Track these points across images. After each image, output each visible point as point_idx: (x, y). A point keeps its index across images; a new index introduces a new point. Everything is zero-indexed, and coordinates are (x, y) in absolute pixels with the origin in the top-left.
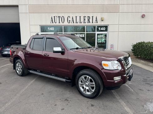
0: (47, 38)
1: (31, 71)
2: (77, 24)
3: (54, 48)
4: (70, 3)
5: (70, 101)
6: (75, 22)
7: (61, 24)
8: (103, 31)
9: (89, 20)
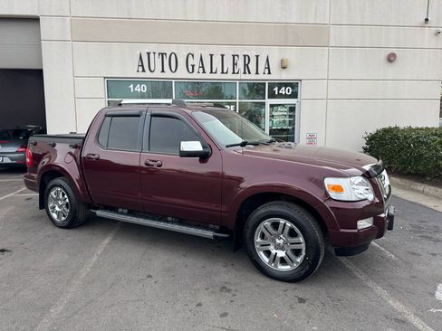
0: (152, 116)
1: (99, 213)
2: (213, 76)
3: (183, 143)
4: (195, 15)
5: (236, 291)
6: (208, 69)
7: (168, 74)
8: (286, 96)
9: (246, 66)
